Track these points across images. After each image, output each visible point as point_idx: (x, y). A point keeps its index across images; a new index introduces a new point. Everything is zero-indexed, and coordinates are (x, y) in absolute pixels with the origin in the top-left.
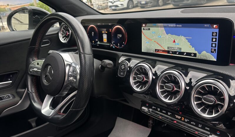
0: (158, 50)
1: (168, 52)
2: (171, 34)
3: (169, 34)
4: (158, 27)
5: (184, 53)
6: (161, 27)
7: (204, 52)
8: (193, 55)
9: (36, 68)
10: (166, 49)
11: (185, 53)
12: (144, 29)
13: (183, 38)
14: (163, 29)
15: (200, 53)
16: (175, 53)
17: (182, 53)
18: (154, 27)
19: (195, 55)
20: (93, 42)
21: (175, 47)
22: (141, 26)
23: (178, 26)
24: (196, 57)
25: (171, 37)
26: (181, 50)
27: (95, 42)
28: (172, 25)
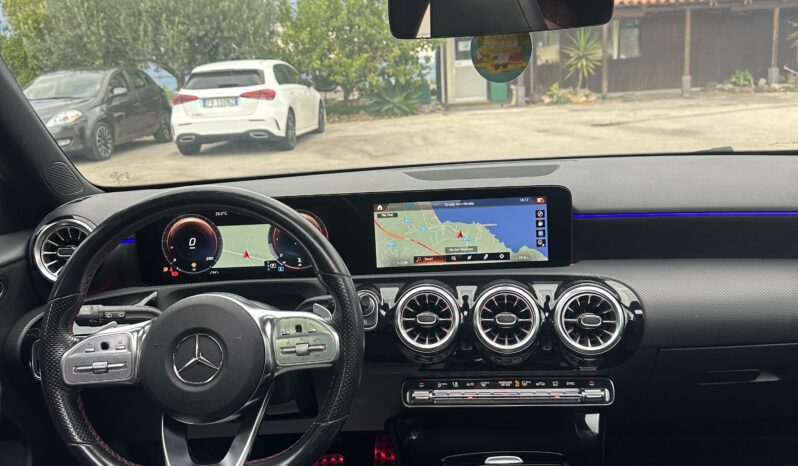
0: (423, 258)
1: (448, 258)
2: (452, 221)
3: (448, 222)
4: (419, 208)
5: (484, 255)
6: (425, 208)
7: (524, 249)
8: (502, 256)
10: (443, 253)
11: (487, 256)
12: (379, 216)
13: (479, 227)
14: (432, 211)
15: (516, 251)
16: (464, 258)
17: (480, 257)
18: (408, 209)
19: (507, 255)
20: (194, 265)
21: (463, 246)
22: (372, 211)
23: (465, 204)
24: (509, 258)
25: (454, 227)
26: (476, 251)
27: (202, 265)
28: (452, 203)
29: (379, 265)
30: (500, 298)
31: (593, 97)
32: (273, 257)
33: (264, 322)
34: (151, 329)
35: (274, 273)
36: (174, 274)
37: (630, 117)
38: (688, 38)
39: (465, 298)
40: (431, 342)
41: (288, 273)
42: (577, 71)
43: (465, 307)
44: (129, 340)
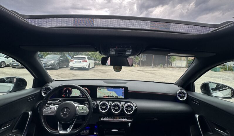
0: (104, 97)
1: (108, 97)
6: (105, 88)
7: (120, 96)
9: (50, 111)
10: (108, 96)
11: (115, 97)
13: (114, 92)
14: (107, 89)
16: (111, 97)
17: (113, 97)
18: (103, 89)
19: (118, 97)
20: (67, 95)
21: (111, 95)
22: (97, 88)
23: (112, 88)
25: (110, 92)
27: (69, 95)
28: (110, 88)
29: (97, 97)
30: (116, 104)
31: (138, 66)
32: (80, 95)
33: (77, 106)
34: (59, 106)
35: (80, 97)
36: (64, 96)
37: (144, 70)
38: (153, 58)
39: (110, 104)
40: (104, 111)
41: (83, 97)
42: (136, 62)
43: (110, 105)
44: (55, 108)
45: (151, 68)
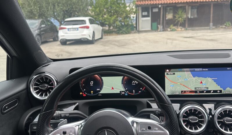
0: (185, 91)
1: (196, 92)
2: (198, 77)
3: (196, 77)
4: (184, 71)
5: (211, 91)
6: (187, 71)
7: (228, 89)
8: (219, 91)
10: (194, 90)
11: (212, 91)
12: (167, 74)
13: (210, 79)
14: (190, 73)
15: (224, 89)
16: (203, 92)
17: (210, 91)
18: (179, 72)
19: (221, 91)
20: (92, 92)
21: (203, 87)
22: (164, 72)
23: (204, 70)
25: (199, 79)
26: (208, 89)
27: (96, 92)
28: (198, 70)
30: (225, 111)
31: (183, 29)
32: (123, 90)
33: (133, 122)
35: (124, 96)
36: (85, 95)
37: (195, 35)
38: (212, 12)
39: (210, 110)
40: (196, 129)
41: (129, 96)
42: (178, 21)
44: (75, 130)
45: (209, 31)
